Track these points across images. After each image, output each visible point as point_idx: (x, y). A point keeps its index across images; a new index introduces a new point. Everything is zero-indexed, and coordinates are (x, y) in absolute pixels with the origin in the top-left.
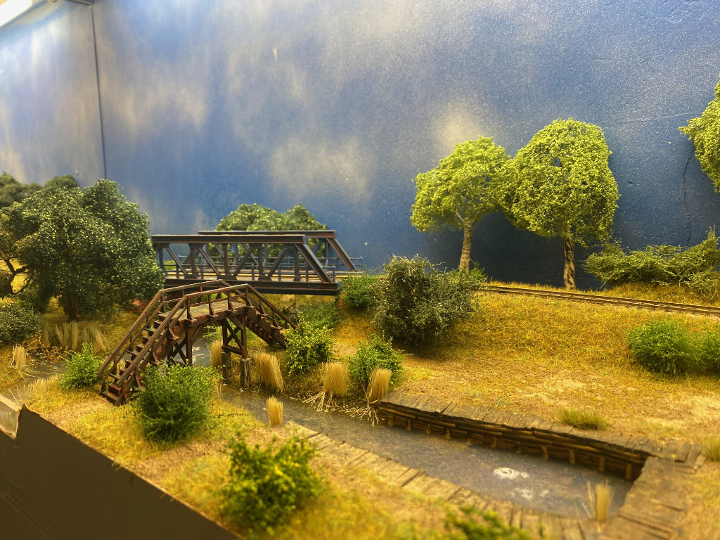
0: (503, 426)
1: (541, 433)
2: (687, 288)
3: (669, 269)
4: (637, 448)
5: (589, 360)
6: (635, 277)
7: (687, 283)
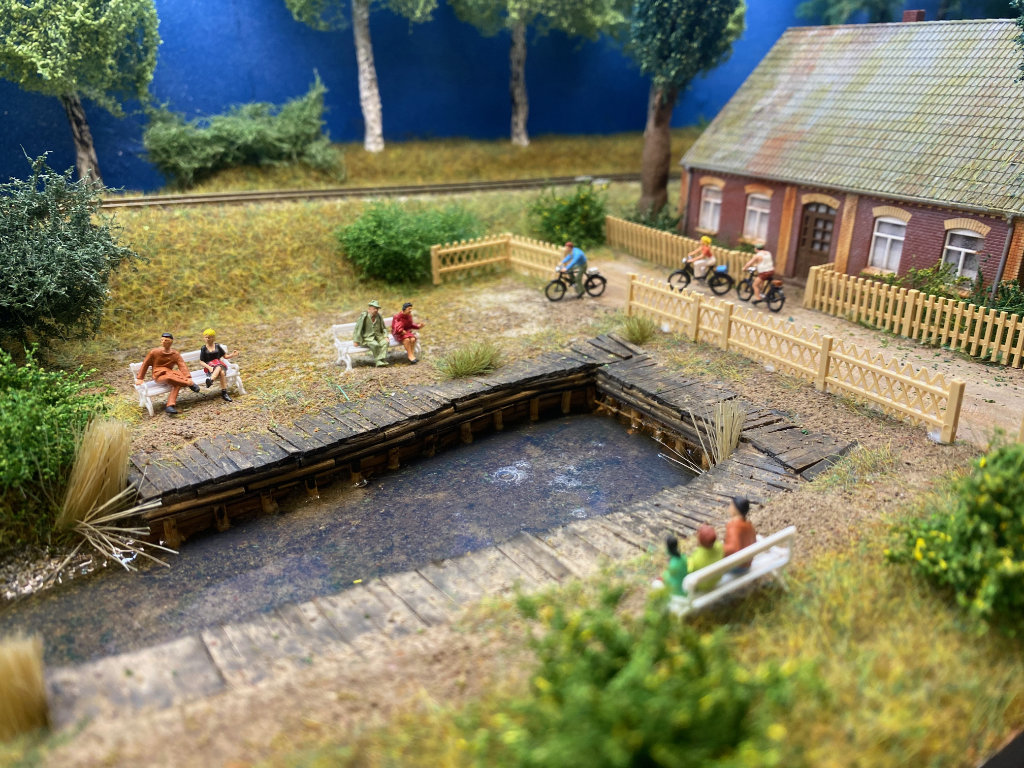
0: (412, 418)
1: (466, 403)
2: (306, 167)
3: (280, 140)
4: (578, 365)
5: (308, 293)
6: (235, 159)
7: (306, 160)
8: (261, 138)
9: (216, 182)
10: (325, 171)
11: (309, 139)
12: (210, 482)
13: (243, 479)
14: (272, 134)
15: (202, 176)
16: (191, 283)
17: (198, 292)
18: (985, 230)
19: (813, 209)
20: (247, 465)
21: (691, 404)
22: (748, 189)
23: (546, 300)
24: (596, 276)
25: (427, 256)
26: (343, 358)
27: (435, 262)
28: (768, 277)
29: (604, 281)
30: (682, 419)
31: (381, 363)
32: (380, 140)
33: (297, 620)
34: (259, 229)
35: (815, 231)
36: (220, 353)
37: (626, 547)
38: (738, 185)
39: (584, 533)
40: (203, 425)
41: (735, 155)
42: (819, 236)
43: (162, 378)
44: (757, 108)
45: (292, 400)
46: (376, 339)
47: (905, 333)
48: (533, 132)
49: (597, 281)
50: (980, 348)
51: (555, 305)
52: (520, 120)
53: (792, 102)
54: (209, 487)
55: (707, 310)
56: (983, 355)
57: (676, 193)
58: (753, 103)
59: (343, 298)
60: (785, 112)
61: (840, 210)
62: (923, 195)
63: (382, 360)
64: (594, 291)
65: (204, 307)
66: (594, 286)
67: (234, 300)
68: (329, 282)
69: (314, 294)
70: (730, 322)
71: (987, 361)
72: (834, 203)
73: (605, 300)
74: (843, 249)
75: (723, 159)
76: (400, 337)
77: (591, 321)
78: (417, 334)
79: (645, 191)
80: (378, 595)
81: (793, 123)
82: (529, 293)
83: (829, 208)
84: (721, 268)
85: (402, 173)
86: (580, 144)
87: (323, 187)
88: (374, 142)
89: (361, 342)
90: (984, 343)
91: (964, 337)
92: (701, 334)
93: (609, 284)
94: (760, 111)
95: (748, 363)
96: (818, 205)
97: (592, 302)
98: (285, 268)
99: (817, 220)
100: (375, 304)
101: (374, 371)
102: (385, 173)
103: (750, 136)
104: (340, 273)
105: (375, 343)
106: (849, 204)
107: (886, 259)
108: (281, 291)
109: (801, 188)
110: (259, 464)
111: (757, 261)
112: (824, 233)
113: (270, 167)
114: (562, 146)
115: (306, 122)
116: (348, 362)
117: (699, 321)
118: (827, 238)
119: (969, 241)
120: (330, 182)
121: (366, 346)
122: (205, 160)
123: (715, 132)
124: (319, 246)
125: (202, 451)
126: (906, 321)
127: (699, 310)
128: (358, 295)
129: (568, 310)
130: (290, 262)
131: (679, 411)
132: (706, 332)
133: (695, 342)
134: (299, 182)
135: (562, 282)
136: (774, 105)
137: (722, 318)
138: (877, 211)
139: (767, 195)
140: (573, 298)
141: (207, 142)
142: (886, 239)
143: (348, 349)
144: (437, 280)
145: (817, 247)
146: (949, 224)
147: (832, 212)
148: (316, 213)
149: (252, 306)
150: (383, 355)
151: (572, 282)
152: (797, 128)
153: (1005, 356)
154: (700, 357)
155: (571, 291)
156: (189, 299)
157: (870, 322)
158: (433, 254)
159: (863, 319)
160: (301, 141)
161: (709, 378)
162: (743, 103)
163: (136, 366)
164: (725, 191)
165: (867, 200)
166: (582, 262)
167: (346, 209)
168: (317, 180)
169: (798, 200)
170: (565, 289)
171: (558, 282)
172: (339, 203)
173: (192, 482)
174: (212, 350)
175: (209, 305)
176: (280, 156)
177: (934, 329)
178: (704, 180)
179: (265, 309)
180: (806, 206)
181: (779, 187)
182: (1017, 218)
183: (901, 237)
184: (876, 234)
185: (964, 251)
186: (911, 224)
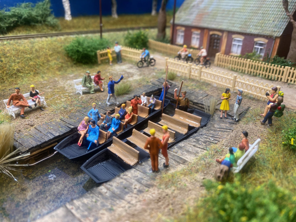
2: (47, 25)
3: (37, 16)
4: (156, 89)
5: (57, 69)
6: (21, 23)
7: (47, 23)
8: (30, 15)
9: (15, 31)
10: (53, 27)
11: (47, 16)
12: (46, 142)
13: (57, 139)
14: (34, 13)
15: (10, 29)
16: (15, 68)
17: (18, 71)
18: (267, 41)
19: (213, 36)
20: (57, 134)
21: (195, 99)
22: (193, 30)
23: (137, 67)
24: (152, 59)
25: (96, 55)
26: (79, 91)
27: (99, 56)
28: (205, 57)
29: (155, 61)
30: (193, 104)
31: (92, 92)
32: (70, 16)
33: (100, 193)
34: (37, 47)
35: (214, 43)
36: (37, 93)
37: (200, 150)
38: (189, 29)
39: (184, 147)
40: (36, 120)
41: (187, 20)
42: (215, 44)
43: (17, 104)
44: (192, 5)
45: (65, 108)
46: (90, 84)
47: (246, 72)
48: (119, 13)
49: (153, 61)
50: (269, 76)
51: (141, 69)
52: (114, 9)
53: (203, 3)
54: (45, 144)
55: (193, 69)
56: (270, 78)
57: (168, 32)
58: (191, 3)
59: (70, 70)
60: (202, 6)
61: (222, 36)
62: (248, 31)
63: (93, 91)
64: (152, 64)
65: (21, 76)
66: (152, 62)
67: (32, 73)
68: (64, 65)
69: (59, 69)
70: (201, 72)
71: (271, 80)
72: (220, 34)
73: (156, 66)
74: (223, 47)
75: (184, 21)
76: (97, 83)
77: (154, 74)
78: (103, 81)
79: (159, 31)
80: (125, 179)
81: (205, 10)
82: (131, 65)
83: (218, 35)
84: (190, 55)
85: (79, 27)
86: (134, 17)
87: (54, 32)
88: (68, 17)
89: (84, 85)
90: (270, 74)
91: (264, 73)
92: (191, 76)
93: (157, 61)
94: (194, 6)
95: (208, 84)
96: (215, 35)
97: (152, 67)
98: (48, 61)
99: (214, 39)
100: (88, 72)
101: (91, 96)
102: (74, 27)
103: (191, 14)
104: (67, 61)
105: (90, 86)
107: (236, 50)
108: (48, 69)
109: (210, 29)
110: (61, 134)
111: (202, 52)
112: (217, 43)
113: (34, 26)
114: (129, 18)
115: (45, 9)
116: (81, 93)
117: (190, 72)
118: (218, 45)
119: (261, 45)
120: (56, 30)
121: (86, 87)
122: (10, 23)
123: (180, 12)
124: (58, 53)
125: (39, 130)
126: (247, 69)
127: (191, 68)
128: (74, 69)
129: (146, 71)
130: (50, 59)
131: (192, 102)
132: (193, 75)
133: (190, 79)
134: (45, 31)
135: (142, 61)
136: (198, 4)
137: (198, 71)
138: (234, 36)
139: (199, 32)
140: (146, 67)
141: (10, 17)
142: (236, 45)
143: (80, 88)
144: (99, 62)
145: (215, 48)
146: (256, 40)
147: (219, 37)
148: (55, 41)
149: (39, 75)
150: (93, 90)
151: (145, 61)
152: (206, 11)
153: (276, 78)
154: (192, 84)
155: (145, 64)
156: (15, 74)
157: (236, 69)
158: (98, 54)
159: (233, 69)
160: (44, 16)
161: (197, 90)
162: (188, 4)
163: (6, 101)
164: (185, 32)
165: (231, 33)
166: (148, 55)
167: (65, 39)
168: (52, 30)
169: (209, 33)
170: (143, 64)
171: (141, 61)
172: (62, 38)
173: (39, 144)
174: (34, 92)
175: (23, 75)
176: (38, 22)
177: (255, 71)
178: (178, 28)
179: (44, 76)
180: (212, 35)
181: (202, 29)
182: (276, 37)
183: (241, 44)
184: (233, 43)
185: (260, 47)
186: (245, 39)
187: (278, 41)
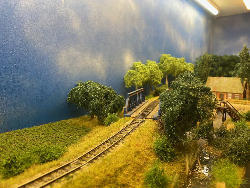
18: (239, 95)
53: (214, 84)
62: (233, 92)
71: (244, 104)
72: (223, 93)
74: (225, 97)
91: (241, 103)
106: (225, 93)
107: (230, 98)
109: (219, 92)
112: (222, 96)
146: (236, 94)
152: (216, 87)
165: (227, 93)
177: (239, 103)
180: (220, 94)
181: (217, 92)
182: (242, 94)
183: (231, 96)
184: (228, 96)
185: (237, 96)
186: (232, 95)
187: (242, 95)
